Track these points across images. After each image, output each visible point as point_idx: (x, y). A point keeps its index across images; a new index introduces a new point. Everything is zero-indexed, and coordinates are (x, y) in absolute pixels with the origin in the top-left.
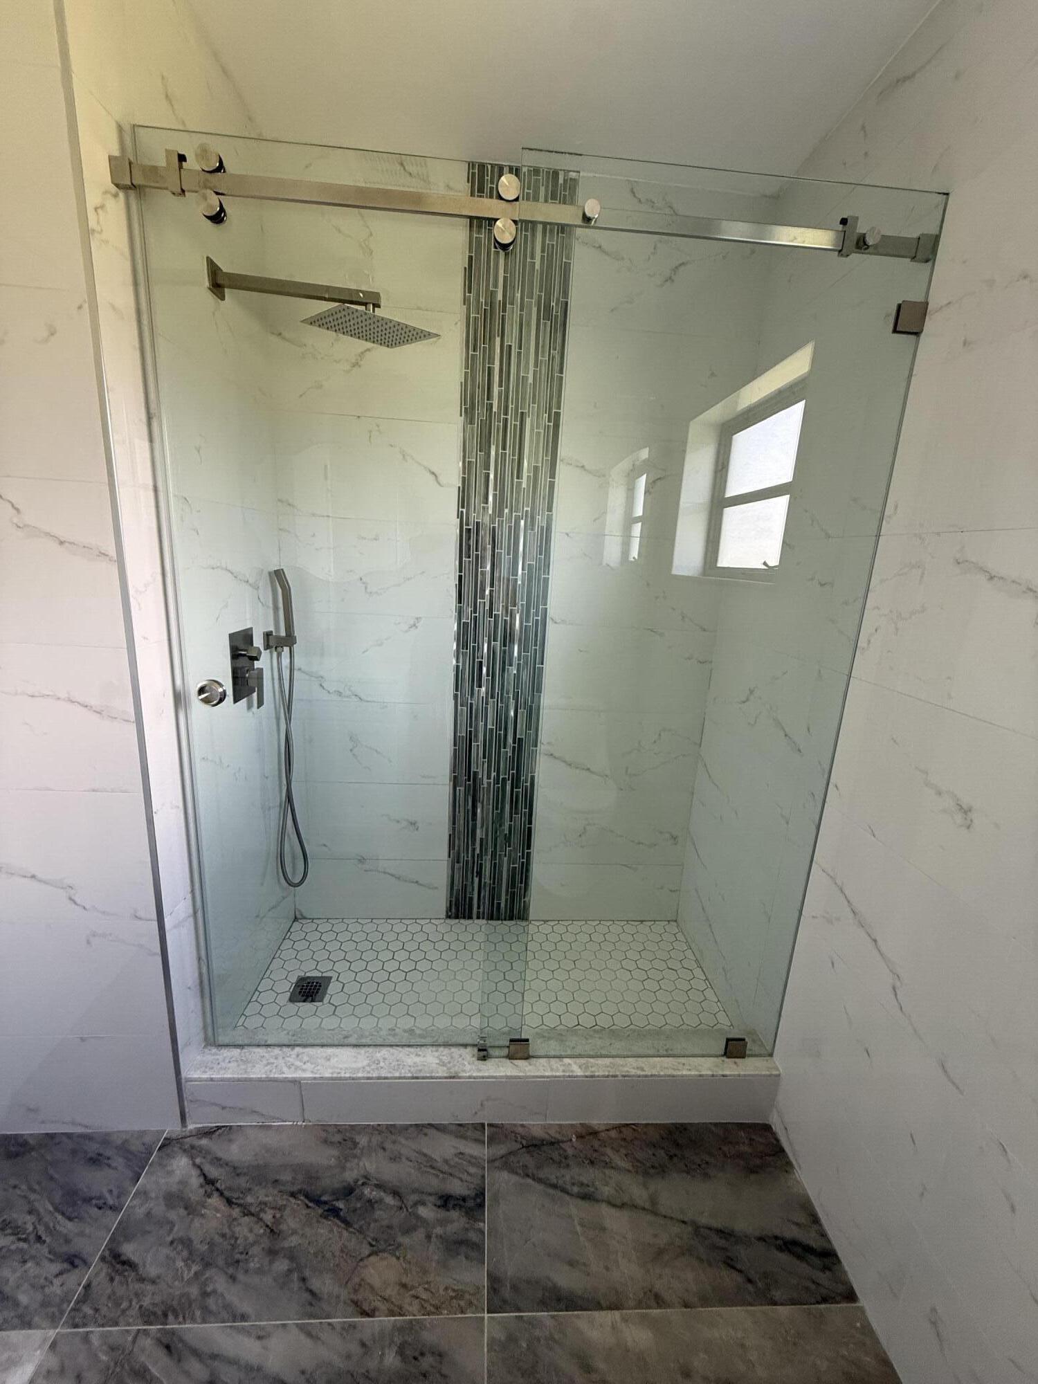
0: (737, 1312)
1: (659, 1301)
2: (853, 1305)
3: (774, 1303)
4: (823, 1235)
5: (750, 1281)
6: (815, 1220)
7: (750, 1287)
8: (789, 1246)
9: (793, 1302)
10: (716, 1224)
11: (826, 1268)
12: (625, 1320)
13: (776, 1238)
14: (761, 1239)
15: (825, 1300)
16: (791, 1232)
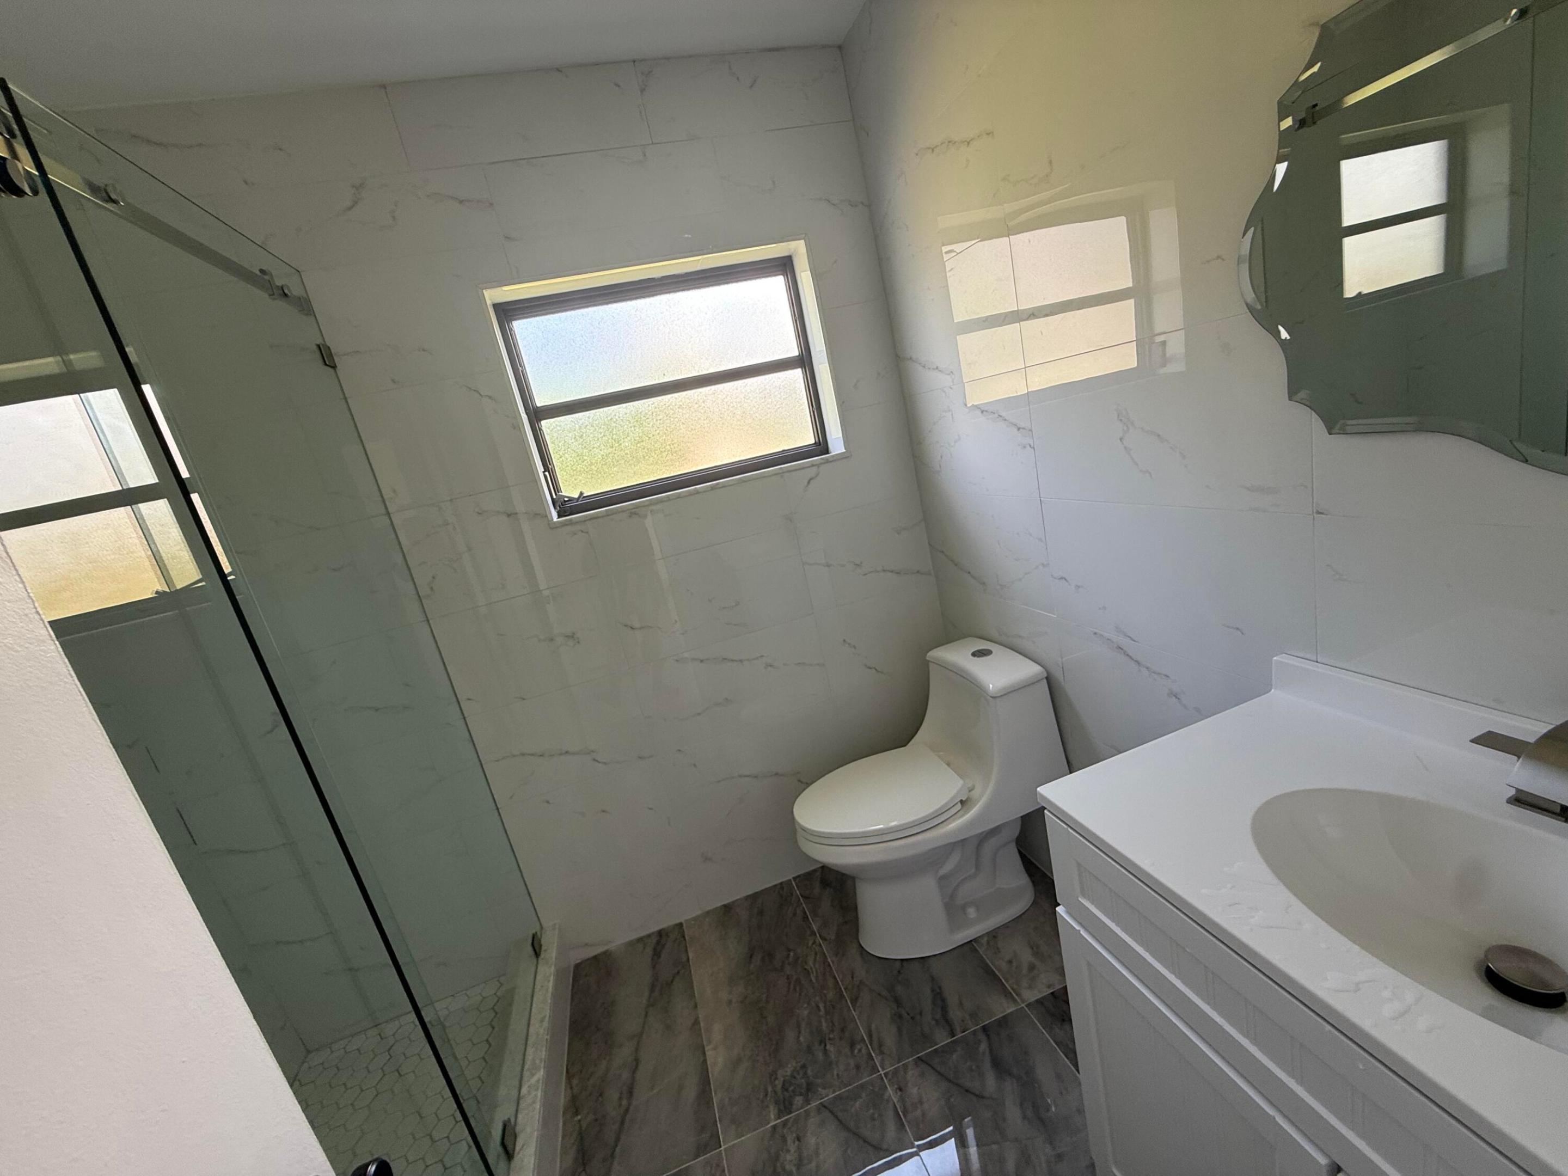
0: (695, 979)
1: (696, 1022)
2: (684, 925)
3: (688, 960)
4: (649, 936)
5: (678, 972)
6: (640, 940)
7: (682, 972)
8: (657, 954)
9: (686, 951)
10: (647, 994)
11: (667, 935)
12: (709, 1042)
13: (652, 959)
14: (654, 967)
15: (684, 937)
16: (649, 951)
